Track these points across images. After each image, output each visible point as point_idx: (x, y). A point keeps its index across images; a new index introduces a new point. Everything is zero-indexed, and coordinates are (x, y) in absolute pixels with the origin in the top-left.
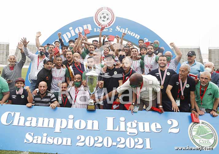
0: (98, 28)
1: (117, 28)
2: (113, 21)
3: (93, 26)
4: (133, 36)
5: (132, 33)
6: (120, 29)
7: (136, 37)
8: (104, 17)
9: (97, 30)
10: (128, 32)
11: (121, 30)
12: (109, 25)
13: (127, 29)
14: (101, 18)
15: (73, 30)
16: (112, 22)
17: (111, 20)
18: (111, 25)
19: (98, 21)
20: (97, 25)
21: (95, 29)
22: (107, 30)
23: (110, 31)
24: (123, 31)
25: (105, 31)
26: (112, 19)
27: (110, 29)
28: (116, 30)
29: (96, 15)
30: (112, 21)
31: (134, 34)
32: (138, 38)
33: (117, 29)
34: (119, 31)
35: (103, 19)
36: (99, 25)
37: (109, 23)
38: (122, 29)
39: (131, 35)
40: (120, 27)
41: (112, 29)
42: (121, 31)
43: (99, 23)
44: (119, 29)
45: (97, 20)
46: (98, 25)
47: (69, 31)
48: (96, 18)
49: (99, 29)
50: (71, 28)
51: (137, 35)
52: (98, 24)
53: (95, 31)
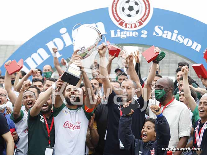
0: (119, 30)
1: (157, 29)
2: (148, 16)
3: (109, 26)
4: (189, 45)
5: (187, 40)
6: (163, 31)
7: (193, 47)
8: (131, 9)
9: (116, 33)
10: (179, 37)
11: (163, 33)
12: (141, 24)
13: (176, 31)
14: (123, 9)
15: (67, 33)
16: (146, 19)
17: (145, 14)
18: (145, 24)
19: (118, 16)
20: (117, 24)
21: (112, 32)
22: (137, 33)
23: (142, 36)
24: (167, 35)
25: (133, 37)
26: (146, 11)
27: (142, 32)
28: (154, 34)
29: (115, 5)
30: (145, 16)
31: (191, 42)
32: (198, 50)
33: (156, 32)
34: (160, 35)
35: (127, 12)
36: (121, 24)
37: (141, 19)
38: (166, 32)
39: (185, 43)
40: (162, 28)
41: (146, 32)
42: (164, 36)
43: (120, 19)
44: (160, 33)
45: (117, 14)
46: (119, 24)
47: (60, 36)
48: (114, 10)
49: (120, 32)
50: (63, 30)
51: (195, 44)
52: (118, 21)
53: (113, 35)
